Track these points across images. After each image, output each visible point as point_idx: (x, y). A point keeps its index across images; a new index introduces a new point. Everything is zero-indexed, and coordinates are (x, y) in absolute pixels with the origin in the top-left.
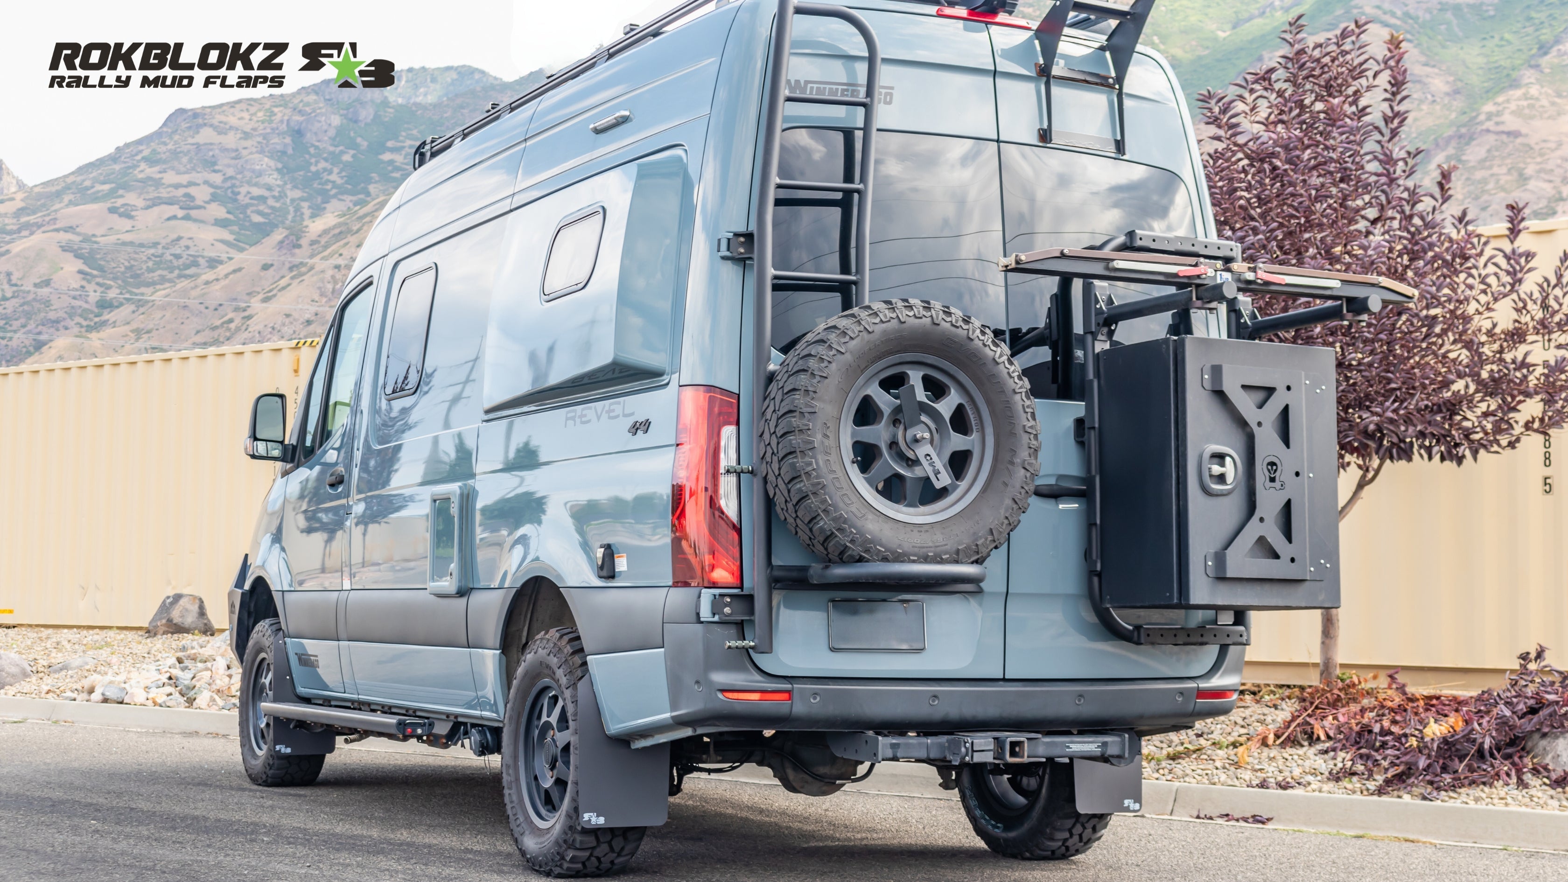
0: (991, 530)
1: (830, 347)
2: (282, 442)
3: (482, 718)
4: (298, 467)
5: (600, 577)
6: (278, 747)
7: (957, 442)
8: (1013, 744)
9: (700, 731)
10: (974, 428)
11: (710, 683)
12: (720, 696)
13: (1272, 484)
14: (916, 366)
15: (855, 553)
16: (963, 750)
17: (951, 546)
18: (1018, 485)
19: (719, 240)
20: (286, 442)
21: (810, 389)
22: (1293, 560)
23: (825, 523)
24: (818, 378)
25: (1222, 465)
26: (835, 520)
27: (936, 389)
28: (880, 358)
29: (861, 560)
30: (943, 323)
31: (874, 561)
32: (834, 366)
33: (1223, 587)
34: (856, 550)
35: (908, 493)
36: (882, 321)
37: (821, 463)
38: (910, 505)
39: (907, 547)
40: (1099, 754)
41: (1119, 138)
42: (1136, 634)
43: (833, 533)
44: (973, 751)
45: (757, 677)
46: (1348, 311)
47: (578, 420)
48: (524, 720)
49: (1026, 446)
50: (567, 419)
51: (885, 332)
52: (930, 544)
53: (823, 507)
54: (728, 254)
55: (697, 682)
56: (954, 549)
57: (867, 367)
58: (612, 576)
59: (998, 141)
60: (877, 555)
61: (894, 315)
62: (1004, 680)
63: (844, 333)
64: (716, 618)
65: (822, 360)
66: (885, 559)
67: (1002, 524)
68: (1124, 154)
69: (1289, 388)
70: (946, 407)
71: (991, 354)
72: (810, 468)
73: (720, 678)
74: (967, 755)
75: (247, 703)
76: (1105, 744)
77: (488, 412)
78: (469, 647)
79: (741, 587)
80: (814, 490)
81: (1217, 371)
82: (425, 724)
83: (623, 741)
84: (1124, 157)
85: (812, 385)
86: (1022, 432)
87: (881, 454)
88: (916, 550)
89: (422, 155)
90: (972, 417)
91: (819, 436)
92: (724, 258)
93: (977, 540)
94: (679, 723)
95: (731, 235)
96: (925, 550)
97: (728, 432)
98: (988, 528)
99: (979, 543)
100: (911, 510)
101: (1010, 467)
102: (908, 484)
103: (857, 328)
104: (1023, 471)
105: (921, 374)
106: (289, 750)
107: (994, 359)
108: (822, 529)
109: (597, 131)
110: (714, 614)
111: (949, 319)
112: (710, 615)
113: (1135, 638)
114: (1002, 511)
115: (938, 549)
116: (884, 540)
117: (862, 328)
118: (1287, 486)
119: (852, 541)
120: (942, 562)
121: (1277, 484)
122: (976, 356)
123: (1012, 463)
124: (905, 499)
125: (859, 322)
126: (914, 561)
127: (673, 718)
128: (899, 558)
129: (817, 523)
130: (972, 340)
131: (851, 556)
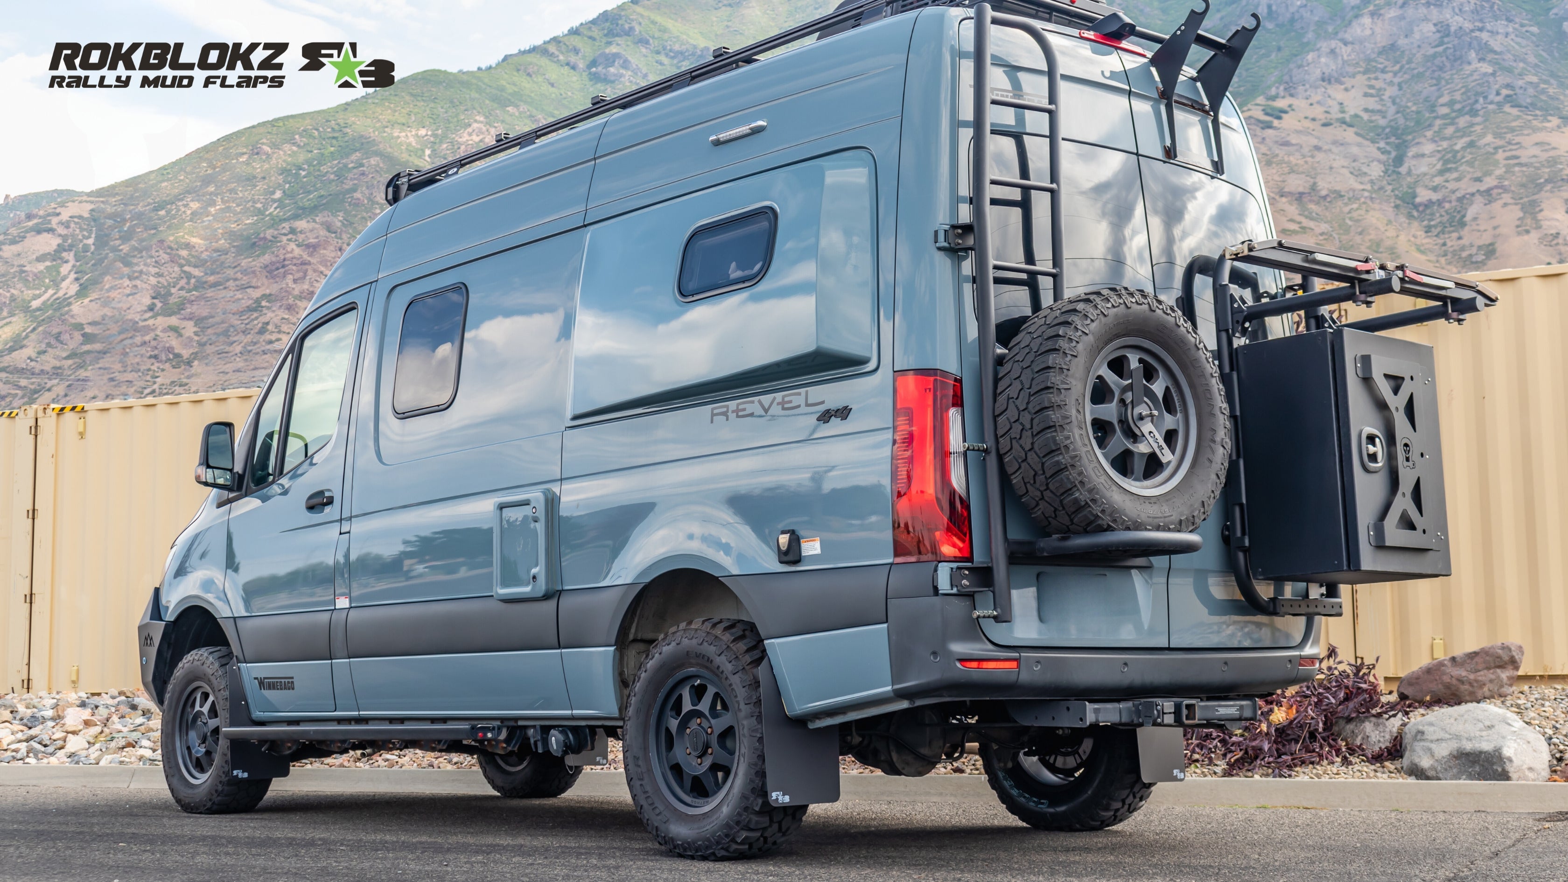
0: (1203, 502)
1: (1076, 329)
2: (231, 470)
3: (573, 718)
4: (246, 496)
5: (781, 562)
6: (235, 773)
7: (1169, 421)
8: (1188, 707)
9: (919, 703)
10: (1178, 409)
11: (950, 653)
12: (958, 665)
13: (1408, 464)
14: (1134, 351)
15: (1105, 523)
16: (1155, 712)
17: (1175, 517)
18: (1219, 463)
19: (936, 232)
20: (235, 470)
21: (1064, 367)
22: (1424, 532)
23: (1081, 495)
24: (1069, 357)
25: (1374, 445)
26: (1090, 491)
27: (1149, 374)
28: (1111, 340)
29: (1109, 529)
30: (1157, 310)
31: (1120, 530)
32: (1080, 347)
33: (1382, 555)
34: (1106, 520)
35: (1136, 467)
36: (1113, 306)
37: (1077, 437)
38: (1136, 480)
39: (1143, 518)
40: (1238, 717)
41: (1216, 159)
42: (1271, 605)
43: (1087, 503)
44: (1164, 713)
45: (990, 647)
46: (1453, 311)
47: (732, 416)
48: (655, 711)
49: (1222, 427)
50: (713, 415)
51: (1116, 315)
52: (1160, 515)
53: (1080, 479)
54: (946, 245)
55: (934, 653)
56: (1178, 520)
57: (1102, 348)
58: (798, 561)
59: (1137, 154)
60: (1122, 524)
61: (1121, 301)
62: (1169, 649)
63: (1086, 316)
64: (955, 591)
65: (1071, 340)
66: (1128, 529)
67: (1209, 498)
68: (1223, 173)
69: (1412, 378)
70: (1158, 387)
71: (1193, 340)
72: (1068, 442)
73: (959, 648)
74: (1158, 717)
75: (173, 734)
76: (1242, 707)
77: (575, 418)
78: (559, 647)
79: (970, 559)
80: (1072, 462)
81: (1366, 360)
82: (494, 728)
83: (801, 722)
84: (1223, 177)
85: (1065, 364)
86: (1219, 413)
87: (1114, 431)
88: (1151, 520)
89: (397, 189)
90: (1176, 399)
91: (1074, 412)
92: (939, 249)
93: (1193, 512)
94: (900, 695)
95: (947, 227)
96: (1157, 520)
97: (954, 414)
98: (1200, 501)
99: (1195, 514)
100: (1138, 483)
101: (1212, 445)
102: (1136, 459)
103: (1095, 312)
104: (1222, 449)
105: (1138, 357)
106: (246, 775)
107: (1196, 345)
108: (1076, 500)
109: (717, 143)
110: (952, 586)
111: (1161, 307)
112: (949, 587)
113: (1271, 609)
114: (1210, 486)
115: (1167, 520)
116: (1127, 511)
117: (1098, 312)
118: (1416, 465)
119: (1103, 511)
120: (1169, 530)
121: (1410, 464)
122: (1182, 342)
123: (1214, 441)
124: (1132, 473)
125: (1096, 307)
126: (1149, 530)
127: (894, 691)
128: (1138, 526)
129: (1072, 494)
130: (1179, 326)
131: (1100, 526)
